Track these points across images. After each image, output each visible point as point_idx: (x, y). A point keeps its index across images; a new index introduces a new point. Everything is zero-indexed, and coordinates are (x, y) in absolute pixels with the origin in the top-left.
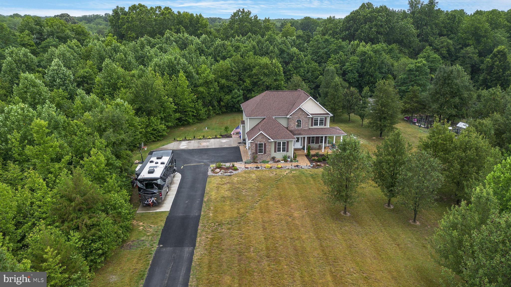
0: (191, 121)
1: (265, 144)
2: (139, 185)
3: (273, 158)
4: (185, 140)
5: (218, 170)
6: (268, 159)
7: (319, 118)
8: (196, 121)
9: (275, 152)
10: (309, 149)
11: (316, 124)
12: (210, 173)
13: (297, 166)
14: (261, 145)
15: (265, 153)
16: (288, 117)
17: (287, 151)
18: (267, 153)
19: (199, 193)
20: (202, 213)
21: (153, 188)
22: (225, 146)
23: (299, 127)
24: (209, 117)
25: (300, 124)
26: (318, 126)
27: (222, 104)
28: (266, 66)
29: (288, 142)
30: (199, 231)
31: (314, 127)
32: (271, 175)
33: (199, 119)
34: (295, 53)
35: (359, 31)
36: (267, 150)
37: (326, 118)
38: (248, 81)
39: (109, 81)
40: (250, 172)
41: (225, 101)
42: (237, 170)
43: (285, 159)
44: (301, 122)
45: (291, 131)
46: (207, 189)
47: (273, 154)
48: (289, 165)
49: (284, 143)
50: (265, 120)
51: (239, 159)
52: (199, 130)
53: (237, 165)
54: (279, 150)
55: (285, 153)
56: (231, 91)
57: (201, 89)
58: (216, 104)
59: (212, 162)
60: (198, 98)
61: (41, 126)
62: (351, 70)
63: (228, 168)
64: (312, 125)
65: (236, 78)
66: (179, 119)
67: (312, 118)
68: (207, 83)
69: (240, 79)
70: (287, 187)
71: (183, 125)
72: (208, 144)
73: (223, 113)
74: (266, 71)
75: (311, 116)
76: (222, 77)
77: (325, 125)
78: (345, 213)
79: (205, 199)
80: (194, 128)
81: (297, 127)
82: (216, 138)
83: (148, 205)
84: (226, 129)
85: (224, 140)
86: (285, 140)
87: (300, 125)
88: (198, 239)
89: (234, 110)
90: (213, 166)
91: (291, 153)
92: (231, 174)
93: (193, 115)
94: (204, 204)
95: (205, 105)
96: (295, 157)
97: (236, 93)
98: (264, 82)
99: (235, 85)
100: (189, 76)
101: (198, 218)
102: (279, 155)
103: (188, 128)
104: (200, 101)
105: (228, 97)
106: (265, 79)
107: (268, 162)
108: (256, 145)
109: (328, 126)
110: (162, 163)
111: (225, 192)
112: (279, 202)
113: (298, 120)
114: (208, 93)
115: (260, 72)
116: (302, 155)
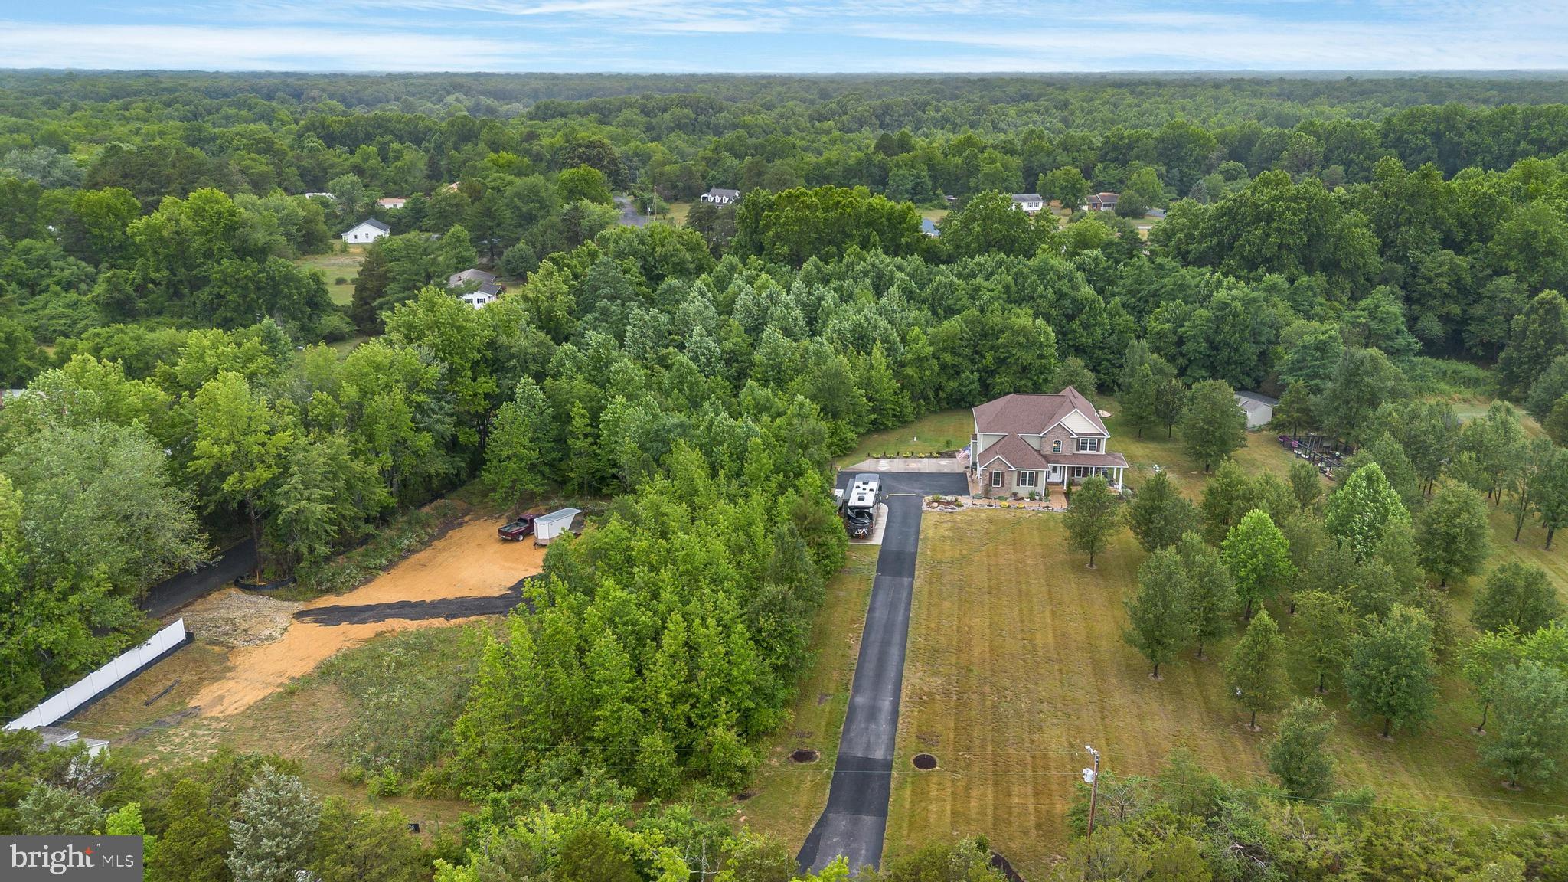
0: (890, 424)
1: (1003, 474)
2: (849, 512)
3: (1015, 494)
4: (885, 456)
5: (936, 504)
6: (1007, 495)
7: (1089, 439)
8: (898, 424)
9: (1018, 485)
10: (1070, 484)
11: (1084, 448)
12: (924, 507)
13: (1048, 507)
14: (997, 474)
15: (1003, 486)
16: (1041, 435)
17: (1036, 485)
18: (1005, 486)
19: (913, 529)
20: (919, 550)
21: (863, 517)
22: (946, 471)
23: (1056, 451)
24: (918, 416)
26: (1088, 452)
27: (942, 394)
28: (1023, 331)
29: (1037, 473)
30: (917, 566)
31: (1081, 452)
32: (1008, 516)
33: (902, 421)
34: (1086, 299)
35: (1241, 241)
36: (1006, 481)
37: (1099, 440)
38: (989, 357)
39: (774, 360)
40: (979, 510)
41: (948, 390)
42: (961, 506)
43: (1031, 497)
44: (1060, 444)
45: (1044, 457)
46: (923, 526)
47: (1015, 489)
48: (1036, 506)
49: (1031, 474)
50: (1005, 439)
51: (965, 491)
52: (903, 441)
53: (962, 499)
54: (1024, 483)
55: (1032, 488)
56: (958, 373)
57: (909, 371)
58: (931, 394)
59: (928, 494)
60: (903, 388)
61: (756, 444)
62: (1194, 336)
63: (949, 503)
64: (1077, 450)
65: (968, 351)
66: (874, 422)
67: (1078, 440)
68: (920, 361)
69: (977, 353)
71: (877, 431)
72: (919, 465)
73: (942, 410)
74: (1022, 340)
75: (1076, 436)
76: (945, 350)
77: (1098, 450)
78: (1091, 566)
79: (921, 537)
80: (893, 437)
81: (1054, 451)
82: (931, 456)
83: (858, 537)
84: (948, 444)
85: (944, 462)
86: (1033, 470)
87: (1059, 449)
88: (917, 573)
89: (963, 405)
90: (929, 498)
91: (1041, 488)
92: (954, 510)
93: (894, 416)
94: (920, 542)
95: (913, 398)
96: (1047, 495)
97: (967, 378)
98: (1018, 359)
99: (966, 363)
100: (891, 351)
101: (914, 555)
102: (1024, 490)
103: (885, 437)
104: (907, 394)
105: (953, 384)
106: (1021, 354)
107: (1006, 499)
108: (991, 473)
109: (1103, 452)
110: (871, 490)
111: (944, 530)
112: (1011, 547)
113: (1056, 441)
114: (921, 378)
115: (1012, 341)
116: (1060, 493)
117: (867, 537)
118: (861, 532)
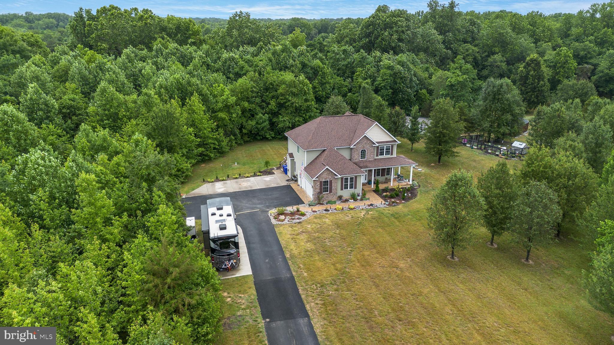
0: (212, 155)
1: (331, 181)
2: (212, 245)
3: (340, 198)
4: (217, 180)
5: (282, 217)
6: (334, 199)
7: (385, 146)
8: (218, 155)
9: (342, 189)
10: (377, 183)
11: (382, 154)
12: (274, 222)
13: (371, 205)
14: (326, 183)
15: (331, 192)
16: (352, 147)
17: (356, 188)
18: (333, 191)
19: (275, 248)
20: (294, 273)
21: (228, 247)
22: (273, 185)
23: (363, 158)
24: (231, 148)
25: (365, 154)
26: (385, 156)
27: (244, 131)
28: (292, 85)
29: (356, 177)
30: (303, 297)
31: (380, 157)
32: (347, 218)
33: (221, 153)
36: (333, 188)
37: (392, 146)
38: (273, 103)
39: (109, 110)
40: (320, 217)
41: (249, 127)
42: (303, 215)
43: (354, 197)
44: (365, 152)
45: (355, 163)
46: (283, 243)
47: (340, 193)
48: (361, 205)
49: (351, 179)
50: (326, 152)
51: (299, 201)
52: (227, 166)
53: (301, 208)
54: (346, 188)
55: (353, 190)
56: (253, 116)
57: (222, 115)
58: (237, 131)
59: (270, 207)
60: (218, 126)
61: (88, 182)
62: (384, 86)
63: (292, 214)
64: (377, 156)
65: (258, 100)
66: (201, 155)
67: (378, 147)
68: (227, 108)
69: (263, 101)
70: (373, 232)
71: (203, 161)
72: (249, 184)
73: (246, 142)
74: (294, 90)
75: (377, 145)
76: (242, 99)
77: (392, 154)
78: (452, 258)
79: (288, 255)
80: (218, 164)
81: (361, 158)
82: (255, 175)
83: (227, 270)
84: (267, 163)
85: (268, 178)
86: (353, 175)
87: (365, 156)
88: (308, 307)
89: (259, 138)
90: (273, 211)
91: (359, 190)
92: (301, 220)
93: (214, 148)
94: (290, 263)
95: (226, 135)
96: (364, 195)
97: (261, 118)
98: (292, 103)
99: (258, 109)
100: (205, 100)
102: (346, 193)
103: (211, 165)
104: (221, 131)
105: (253, 123)
106: (294, 100)
107: (335, 202)
108: (321, 182)
109: (395, 155)
110: (229, 215)
111: (305, 244)
112: (375, 251)
113: (362, 150)
114: (230, 120)
115: (287, 91)
116: (369, 191)
117: (234, 268)
118: (229, 264)
